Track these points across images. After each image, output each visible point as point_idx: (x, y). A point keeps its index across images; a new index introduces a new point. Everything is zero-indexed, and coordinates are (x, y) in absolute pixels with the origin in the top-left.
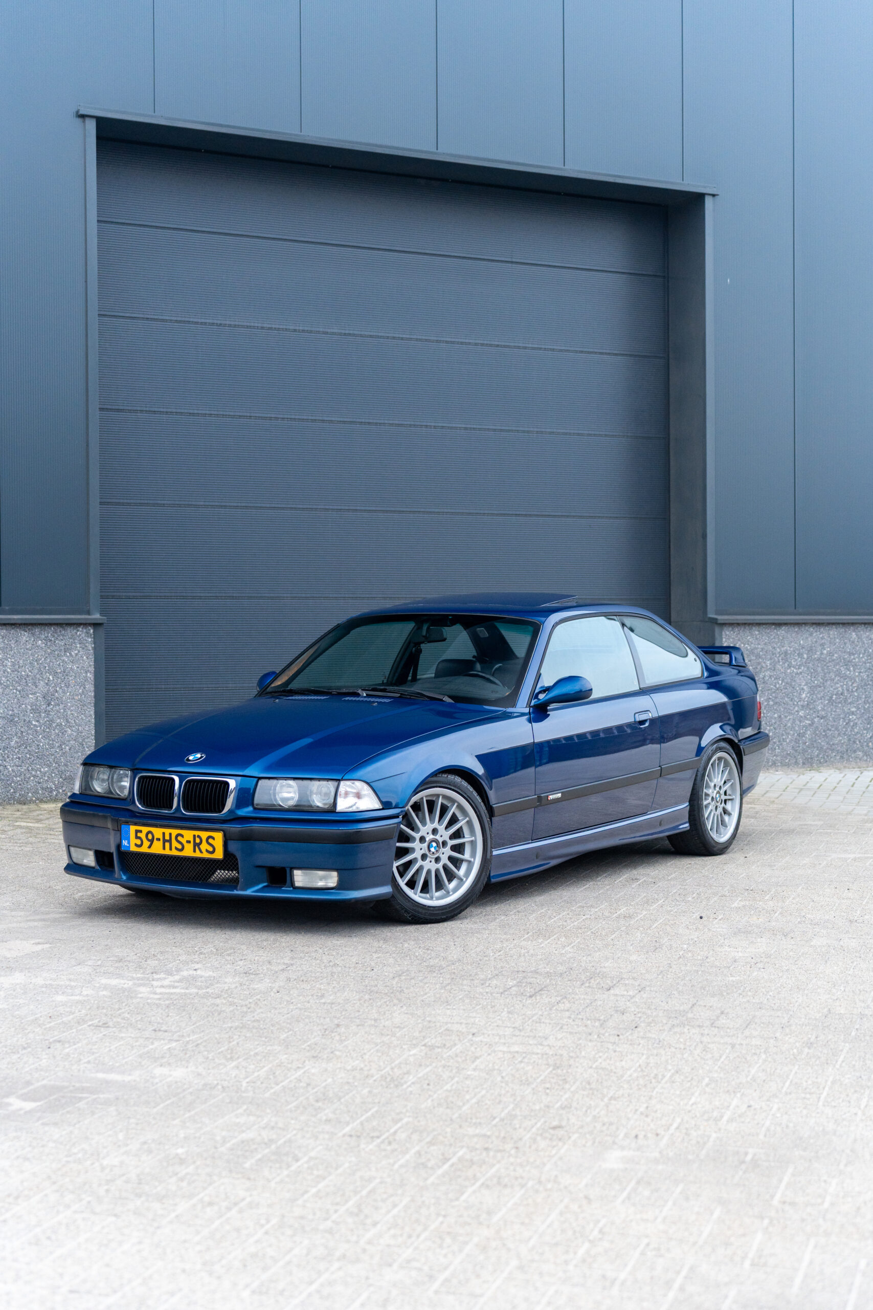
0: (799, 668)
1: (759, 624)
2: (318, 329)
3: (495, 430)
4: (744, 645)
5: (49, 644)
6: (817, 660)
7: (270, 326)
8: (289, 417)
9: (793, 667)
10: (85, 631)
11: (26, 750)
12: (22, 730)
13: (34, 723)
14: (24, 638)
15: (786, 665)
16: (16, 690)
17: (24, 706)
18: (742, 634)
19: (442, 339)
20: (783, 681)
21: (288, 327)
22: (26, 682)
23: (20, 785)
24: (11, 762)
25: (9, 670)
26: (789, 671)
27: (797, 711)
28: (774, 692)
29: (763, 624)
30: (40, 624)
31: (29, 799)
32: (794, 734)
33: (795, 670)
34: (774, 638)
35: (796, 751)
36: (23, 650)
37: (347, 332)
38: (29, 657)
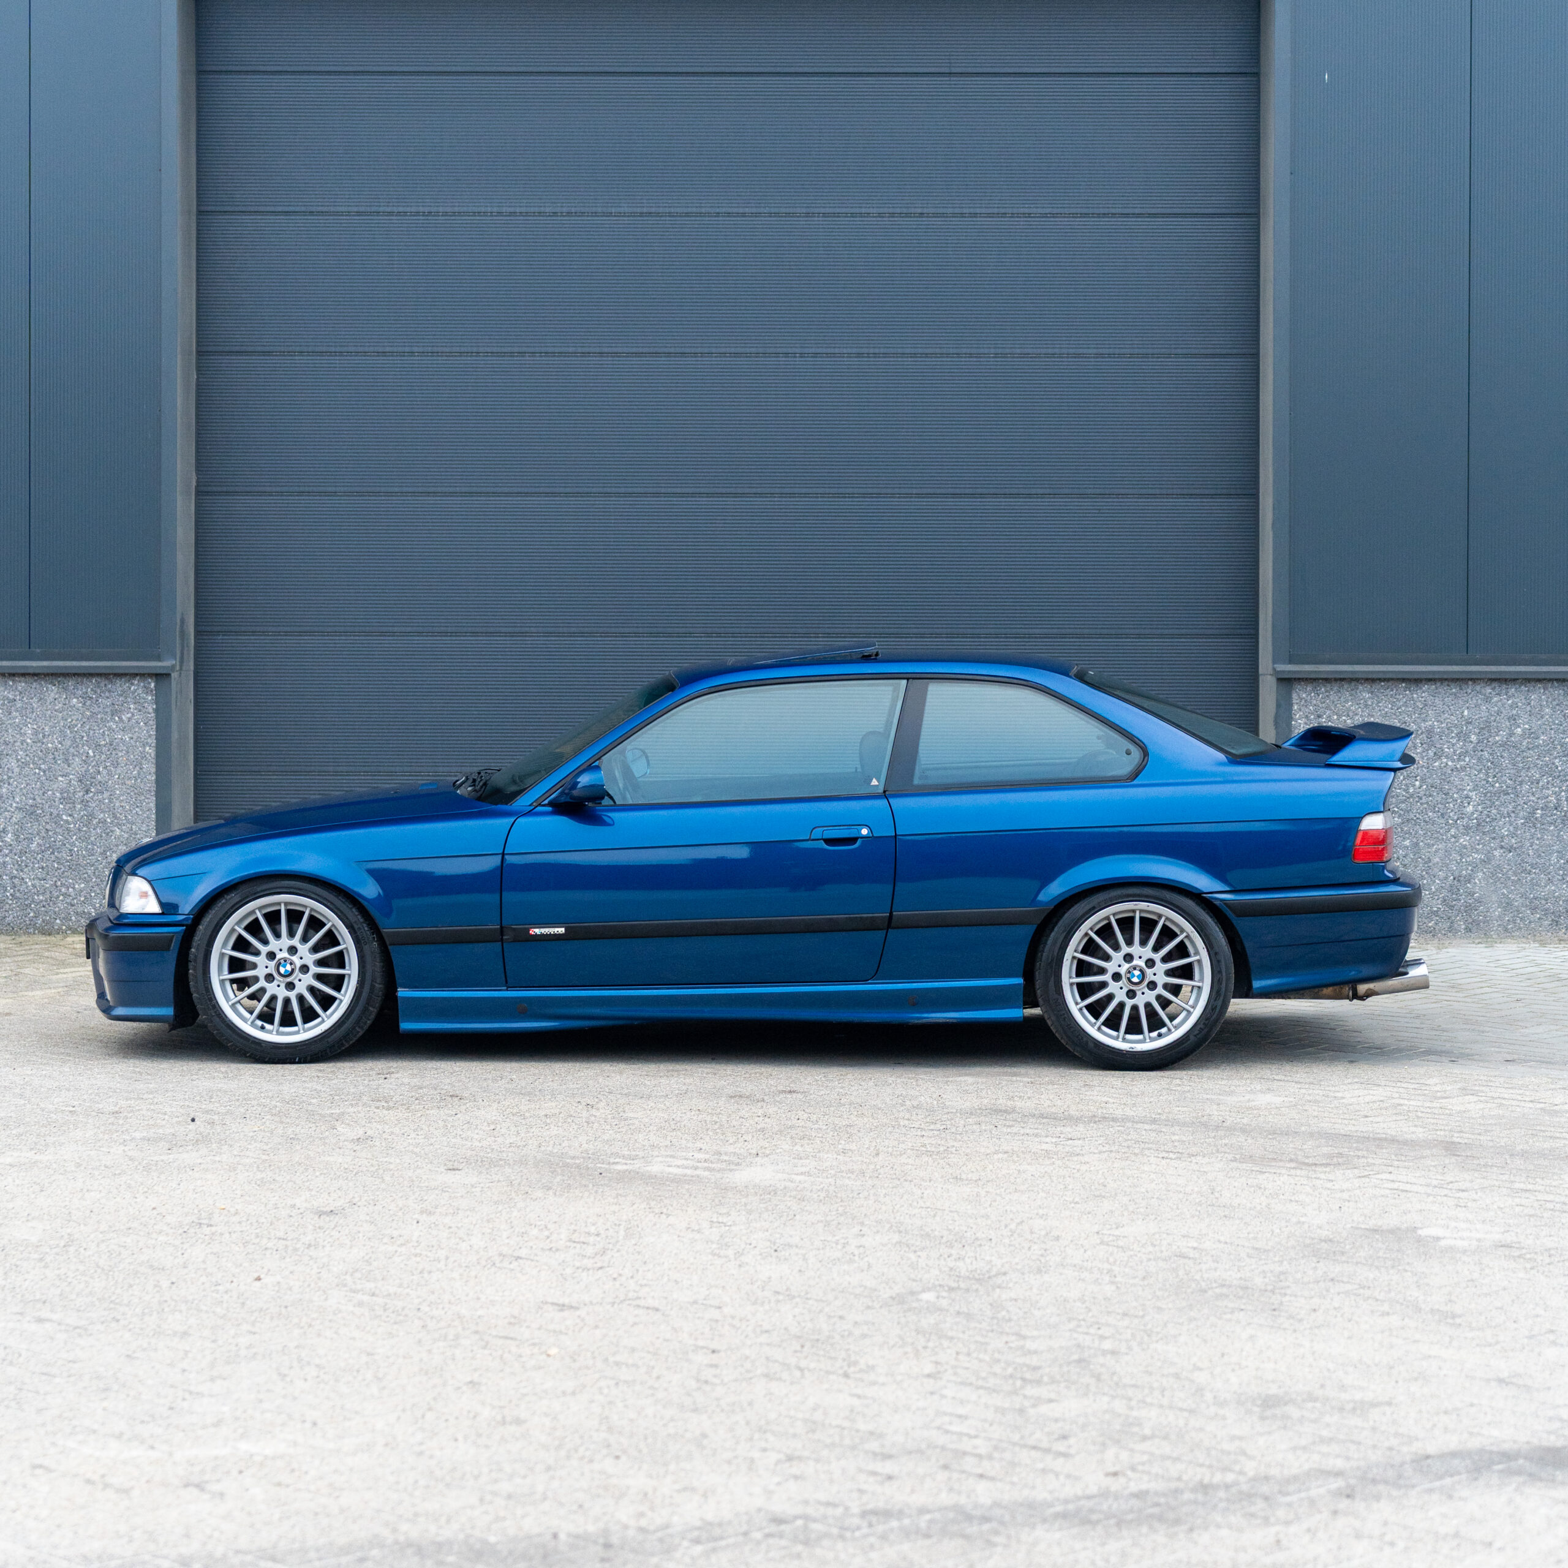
0: (1459, 760)
1: (1371, 680)
2: (594, 209)
3: (914, 355)
4: (1339, 716)
5: (89, 703)
6: (1501, 746)
7: (512, 210)
8: (543, 350)
9: (1447, 757)
10: (142, 684)
11: (52, 856)
12: (48, 827)
13: (64, 817)
14: (52, 694)
15: (1431, 753)
16: (40, 769)
17: (50, 793)
18: (1333, 696)
19: (816, 210)
20: (1423, 780)
21: (542, 209)
22: (54, 758)
23: (44, 906)
24: (31, 874)
25: (29, 741)
26: (1437, 764)
27: (1453, 836)
28: (1403, 802)
29: (1380, 680)
30: (75, 675)
31: (56, 927)
32: (1446, 878)
33: (1450, 763)
34: (1405, 705)
35: (1452, 907)
36: (49, 712)
37: (645, 210)
38: (59, 722)
